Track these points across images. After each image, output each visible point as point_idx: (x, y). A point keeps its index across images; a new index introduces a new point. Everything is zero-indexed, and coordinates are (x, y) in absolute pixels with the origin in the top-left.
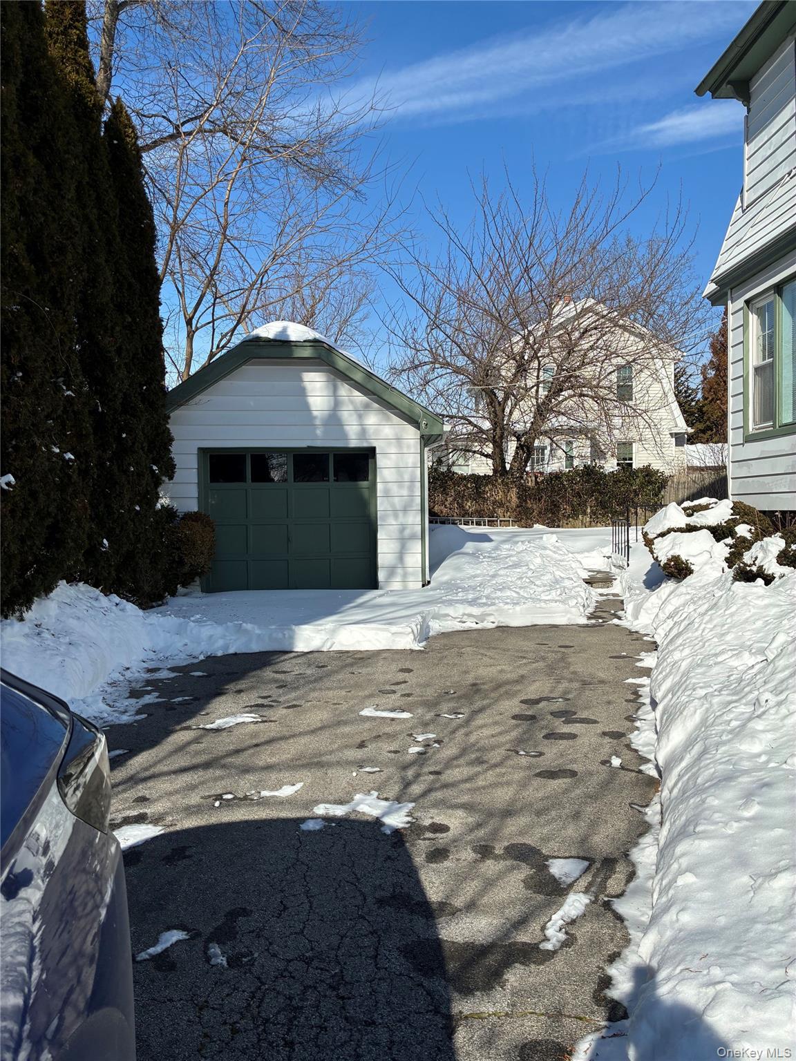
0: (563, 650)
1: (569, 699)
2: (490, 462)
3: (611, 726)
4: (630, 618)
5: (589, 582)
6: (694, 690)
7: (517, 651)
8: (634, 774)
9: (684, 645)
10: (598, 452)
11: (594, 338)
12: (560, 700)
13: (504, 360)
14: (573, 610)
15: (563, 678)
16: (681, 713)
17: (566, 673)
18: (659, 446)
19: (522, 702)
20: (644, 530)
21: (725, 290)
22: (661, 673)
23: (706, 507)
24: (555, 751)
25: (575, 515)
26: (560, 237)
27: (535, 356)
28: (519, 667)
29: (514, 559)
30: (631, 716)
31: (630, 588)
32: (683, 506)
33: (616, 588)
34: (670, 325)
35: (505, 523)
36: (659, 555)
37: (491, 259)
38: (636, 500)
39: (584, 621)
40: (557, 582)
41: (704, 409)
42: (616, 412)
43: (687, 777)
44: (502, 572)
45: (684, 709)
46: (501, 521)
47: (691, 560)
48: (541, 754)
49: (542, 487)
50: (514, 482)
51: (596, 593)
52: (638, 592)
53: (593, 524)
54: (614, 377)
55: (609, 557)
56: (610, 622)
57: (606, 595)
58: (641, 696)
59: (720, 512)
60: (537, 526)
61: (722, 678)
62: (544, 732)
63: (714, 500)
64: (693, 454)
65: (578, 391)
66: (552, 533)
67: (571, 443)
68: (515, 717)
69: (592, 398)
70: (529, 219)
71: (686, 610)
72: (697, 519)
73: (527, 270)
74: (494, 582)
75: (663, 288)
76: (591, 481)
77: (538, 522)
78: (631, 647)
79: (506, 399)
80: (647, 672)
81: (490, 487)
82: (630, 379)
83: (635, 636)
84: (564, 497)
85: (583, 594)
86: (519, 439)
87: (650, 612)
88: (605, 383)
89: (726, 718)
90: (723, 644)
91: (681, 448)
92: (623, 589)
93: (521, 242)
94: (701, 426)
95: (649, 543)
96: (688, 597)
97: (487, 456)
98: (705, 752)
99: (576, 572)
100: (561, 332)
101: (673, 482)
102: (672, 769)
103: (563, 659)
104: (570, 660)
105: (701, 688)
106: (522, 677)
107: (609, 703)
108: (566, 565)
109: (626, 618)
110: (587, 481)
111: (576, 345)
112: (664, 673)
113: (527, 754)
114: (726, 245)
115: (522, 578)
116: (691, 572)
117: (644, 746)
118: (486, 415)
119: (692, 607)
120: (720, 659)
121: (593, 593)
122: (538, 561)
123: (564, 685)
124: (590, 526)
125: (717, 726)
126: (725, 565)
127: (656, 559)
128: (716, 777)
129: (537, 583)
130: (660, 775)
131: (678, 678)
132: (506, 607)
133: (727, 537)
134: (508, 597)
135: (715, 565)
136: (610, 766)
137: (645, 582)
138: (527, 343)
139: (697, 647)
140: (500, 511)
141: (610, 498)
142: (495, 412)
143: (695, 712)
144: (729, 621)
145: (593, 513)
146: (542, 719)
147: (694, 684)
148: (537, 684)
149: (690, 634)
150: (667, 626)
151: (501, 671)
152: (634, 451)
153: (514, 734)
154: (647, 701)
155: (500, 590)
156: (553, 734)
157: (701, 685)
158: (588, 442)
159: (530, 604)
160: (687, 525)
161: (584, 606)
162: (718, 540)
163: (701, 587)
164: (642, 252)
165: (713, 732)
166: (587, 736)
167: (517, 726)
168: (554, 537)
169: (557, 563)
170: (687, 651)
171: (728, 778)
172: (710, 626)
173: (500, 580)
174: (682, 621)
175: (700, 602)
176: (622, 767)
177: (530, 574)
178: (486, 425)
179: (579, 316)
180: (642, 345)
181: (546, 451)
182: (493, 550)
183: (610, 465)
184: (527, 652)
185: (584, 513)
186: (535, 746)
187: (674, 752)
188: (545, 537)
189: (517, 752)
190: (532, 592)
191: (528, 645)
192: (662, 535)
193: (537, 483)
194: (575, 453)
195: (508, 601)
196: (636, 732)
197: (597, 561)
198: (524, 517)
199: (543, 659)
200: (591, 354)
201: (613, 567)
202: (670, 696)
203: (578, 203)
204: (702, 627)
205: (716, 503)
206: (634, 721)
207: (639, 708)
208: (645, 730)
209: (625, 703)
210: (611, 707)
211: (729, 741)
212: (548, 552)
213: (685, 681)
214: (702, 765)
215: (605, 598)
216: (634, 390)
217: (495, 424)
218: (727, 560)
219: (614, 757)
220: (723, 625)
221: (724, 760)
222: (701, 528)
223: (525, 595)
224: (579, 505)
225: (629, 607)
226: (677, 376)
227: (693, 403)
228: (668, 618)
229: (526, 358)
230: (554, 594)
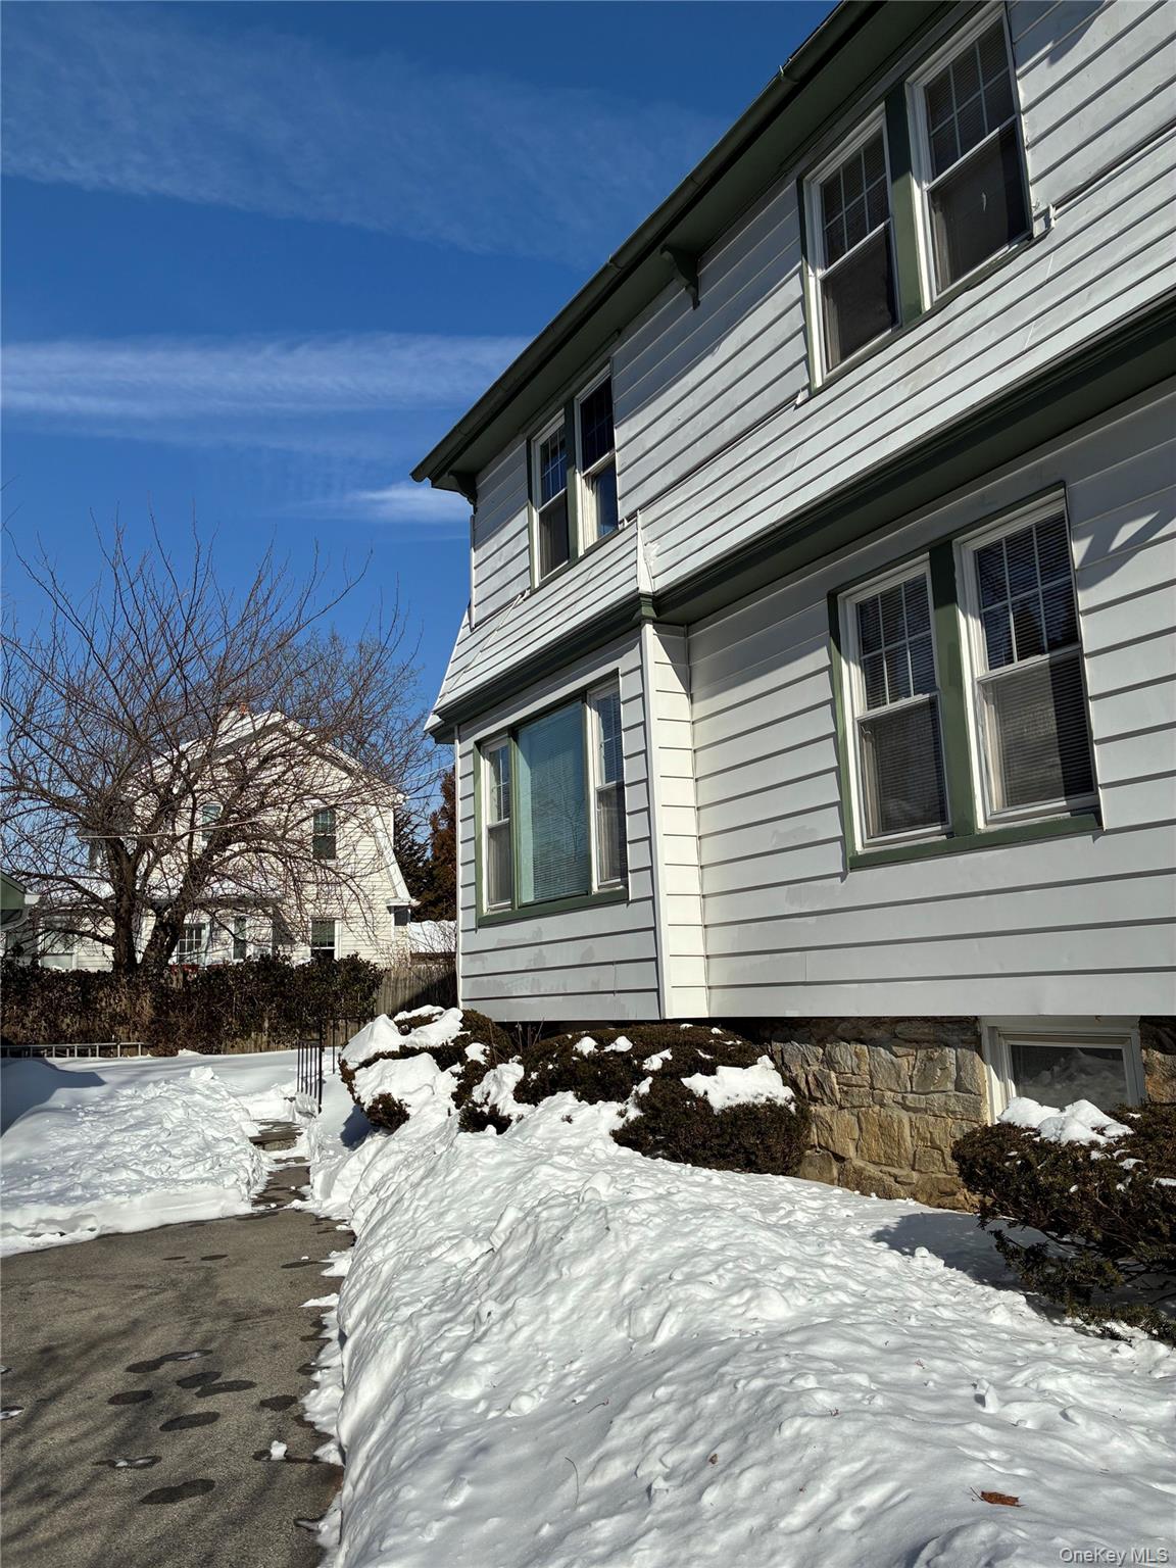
0: (208, 1263)
1: (211, 1352)
2: (109, 949)
3: (275, 1388)
4: (318, 1196)
5: (261, 1142)
6: (397, 1309)
7: (130, 1277)
8: (305, 1466)
9: (389, 1236)
10: (282, 935)
11: (280, 769)
12: (196, 1355)
13: (140, 793)
14: (232, 1192)
15: (204, 1315)
16: (377, 1351)
17: (210, 1306)
18: (371, 926)
19: (130, 1369)
20: (342, 1058)
21: (451, 726)
22: (354, 1285)
23: (427, 1020)
24: (180, 1450)
25: (245, 1033)
26: (232, 624)
27: (188, 789)
28: (130, 1306)
29: (139, 1113)
30: (308, 1365)
31: (321, 1147)
32: (397, 1018)
33: (301, 1148)
34: (387, 759)
35: (131, 1051)
36: (362, 1094)
37: (122, 644)
38: (337, 1006)
39: (246, 1209)
40: (208, 1146)
41: (435, 872)
42: (310, 876)
43: (377, 1458)
44: (115, 1139)
45: (380, 1344)
46: (122, 1047)
47: (407, 1100)
48: (155, 1460)
49: (193, 989)
50: (149, 982)
51: (269, 1159)
52: (331, 1153)
53: (273, 1045)
54: (308, 826)
55: (292, 1099)
56: (288, 1207)
57: (285, 1161)
58: (326, 1327)
59: (445, 1027)
60: (184, 1053)
61: (436, 1284)
62: (165, 1418)
63: (439, 1009)
64: (417, 937)
65: (254, 844)
66: (205, 1064)
67: (243, 920)
68: (112, 1401)
69: (275, 854)
70: (187, 593)
71: (395, 1180)
72: (416, 1039)
73: (180, 665)
74: (100, 1157)
75: (377, 708)
76: (271, 979)
77: (184, 1046)
78: (317, 1245)
79: (139, 852)
80: (335, 1284)
81: (107, 990)
82: (333, 828)
83: (325, 1224)
84: (229, 1005)
85: (247, 1164)
86: (159, 915)
87: (347, 1184)
88: (295, 834)
89: (436, 1349)
90: (441, 1229)
91: (401, 928)
92: (312, 1149)
93: (172, 625)
94: (431, 896)
95: (348, 1076)
96: (401, 1157)
97: (104, 941)
98: (404, 1410)
99: (240, 1128)
100: (231, 757)
101: (389, 978)
102: (359, 1448)
103: (207, 1280)
104: (218, 1280)
105: (406, 1304)
106: (136, 1323)
107: (275, 1347)
108: (224, 1118)
109: (313, 1197)
110: (265, 980)
111: (251, 778)
112: (358, 1287)
113: (131, 1465)
114: (451, 669)
115: (149, 1146)
116: (406, 1117)
117: (323, 1413)
118: (107, 875)
119: (404, 1173)
120: (435, 1254)
121: (265, 1159)
122: (179, 1113)
123: (207, 1326)
124: (268, 1049)
125: (424, 1364)
126: (452, 1104)
127: (357, 1101)
128: (417, 1451)
129: (174, 1152)
130: (344, 1461)
131: (376, 1292)
132: (117, 1200)
133: (455, 1063)
134: (121, 1182)
135: (438, 1105)
136: (269, 1460)
137: (344, 1136)
138: (176, 768)
139: (406, 1238)
140: (121, 1031)
141: (298, 1003)
142: (120, 871)
143: (395, 1346)
144: (450, 1192)
145: (274, 1028)
146: (162, 1396)
147: (398, 1300)
148: (160, 1332)
149: (397, 1219)
150: (369, 1206)
151: (100, 1317)
152: (336, 933)
153: (111, 1431)
154: (333, 1334)
155: (109, 1171)
156: (178, 1419)
157: (407, 1299)
158: (268, 921)
159: (159, 1191)
160: (401, 1047)
161: (248, 1183)
162: (443, 1069)
163: (420, 1140)
164: (350, 656)
165: (418, 1376)
166: (235, 1411)
167: (117, 1415)
168: (209, 1072)
169: (210, 1116)
170: (392, 1247)
171: (434, 1448)
172: (424, 1203)
173: (110, 1152)
174: (389, 1197)
175: (416, 1164)
176: (288, 1458)
177: (163, 1137)
178: (106, 890)
179: (258, 735)
180: (347, 784)
181: (203, 932)
182: (104, 1099)
183: (301, 955)
184: (148, 1275)
185: (260, 1029)
186: (147, 1447)
187: (364, 1418)
188: (193, 1072)
189: (113, 1464)
190: (164, 1168)
191: (149, 1263)
192: (367, 1064)
193: (186, 982)
194: (248, 935)
195: (122, 1188)
196: (313, 1392)
197: (273, 1107)
198: (162, 1040)
199: (174, 1284)
200: (276, 792)
201: (297, 1115)
202: (364, 1323)
203: (259, 582)
204: (413, 1206)
205: (441, 1013)
206: (312, 1372)
207: (322, 1348)
208: (327, 1387)
209: (300, 1343)
210: (278, 1354)
211: (438, 1387)
212: (197, 1097)
213: (386, 1297)
214: (400, 1433)
215: (281, 1166)
216: (337, 846)
217: (121, 889)
218: (454, 1096)
219: (275, 1442)
220: (442, 1200)
221: (429, 1419)
222: (422, 1050)
223: (153, 1175)
224: (252, 1016)
225: (317, 1179)
226: (398, 827)
227: (421, 864)
228: (371, 1193)
229: (175, 791)
230: (201, 1168)
